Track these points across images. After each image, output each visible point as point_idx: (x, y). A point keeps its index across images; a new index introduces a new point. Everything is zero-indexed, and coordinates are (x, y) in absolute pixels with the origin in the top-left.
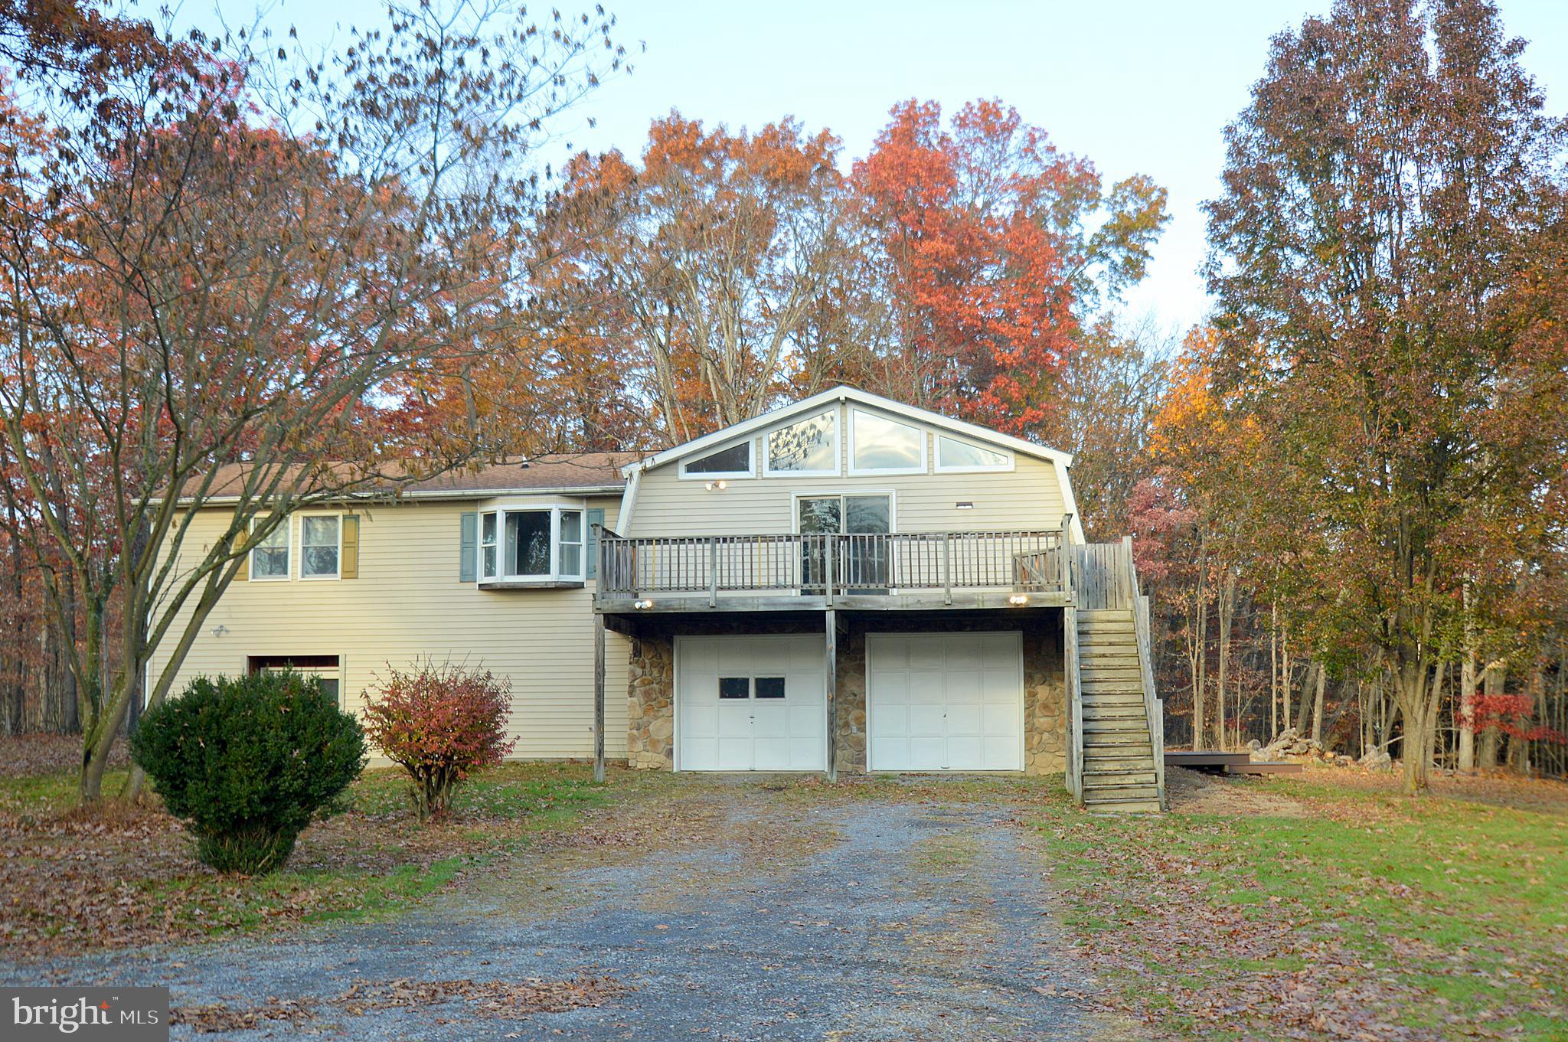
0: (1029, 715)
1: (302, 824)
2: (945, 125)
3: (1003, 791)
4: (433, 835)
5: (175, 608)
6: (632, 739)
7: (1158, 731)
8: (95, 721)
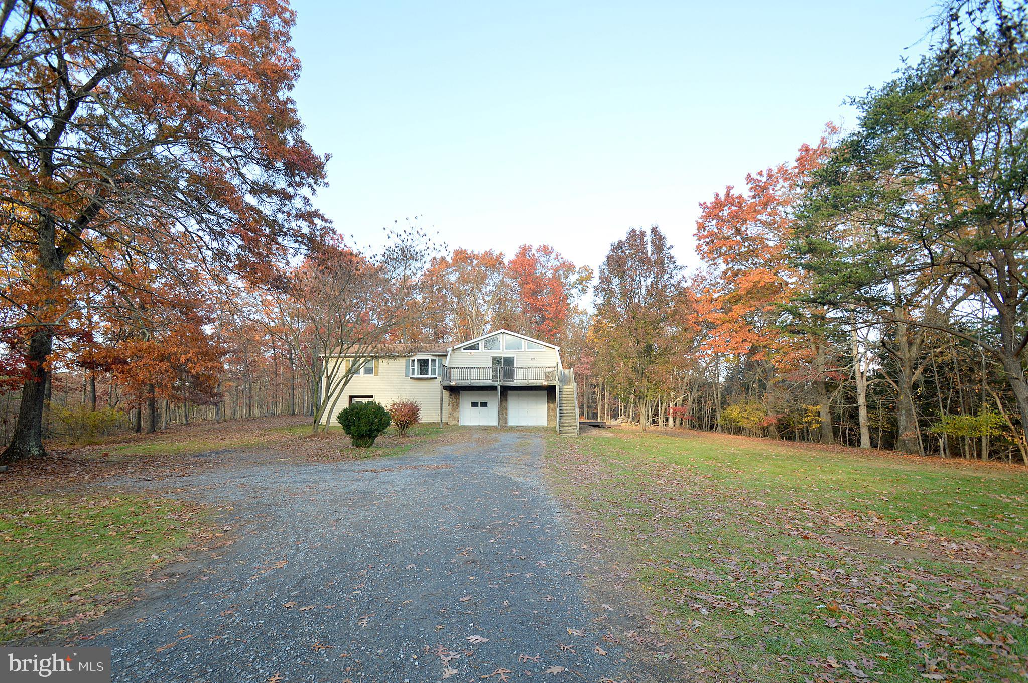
0: (548, 412)
1: (376, 436)
2: (534, 251)
3: (540, 430)
4: (402, 440)
5: (338, 385)
6: (449, 417)
7: (577, 416)
8: (317, 412)
